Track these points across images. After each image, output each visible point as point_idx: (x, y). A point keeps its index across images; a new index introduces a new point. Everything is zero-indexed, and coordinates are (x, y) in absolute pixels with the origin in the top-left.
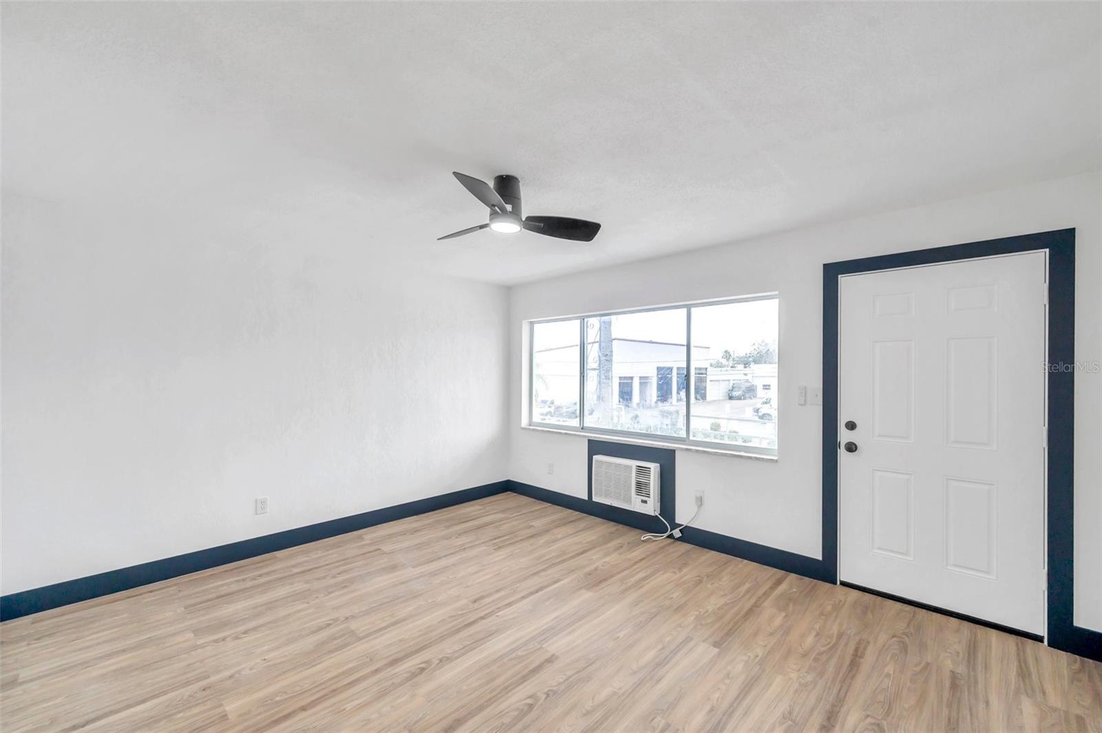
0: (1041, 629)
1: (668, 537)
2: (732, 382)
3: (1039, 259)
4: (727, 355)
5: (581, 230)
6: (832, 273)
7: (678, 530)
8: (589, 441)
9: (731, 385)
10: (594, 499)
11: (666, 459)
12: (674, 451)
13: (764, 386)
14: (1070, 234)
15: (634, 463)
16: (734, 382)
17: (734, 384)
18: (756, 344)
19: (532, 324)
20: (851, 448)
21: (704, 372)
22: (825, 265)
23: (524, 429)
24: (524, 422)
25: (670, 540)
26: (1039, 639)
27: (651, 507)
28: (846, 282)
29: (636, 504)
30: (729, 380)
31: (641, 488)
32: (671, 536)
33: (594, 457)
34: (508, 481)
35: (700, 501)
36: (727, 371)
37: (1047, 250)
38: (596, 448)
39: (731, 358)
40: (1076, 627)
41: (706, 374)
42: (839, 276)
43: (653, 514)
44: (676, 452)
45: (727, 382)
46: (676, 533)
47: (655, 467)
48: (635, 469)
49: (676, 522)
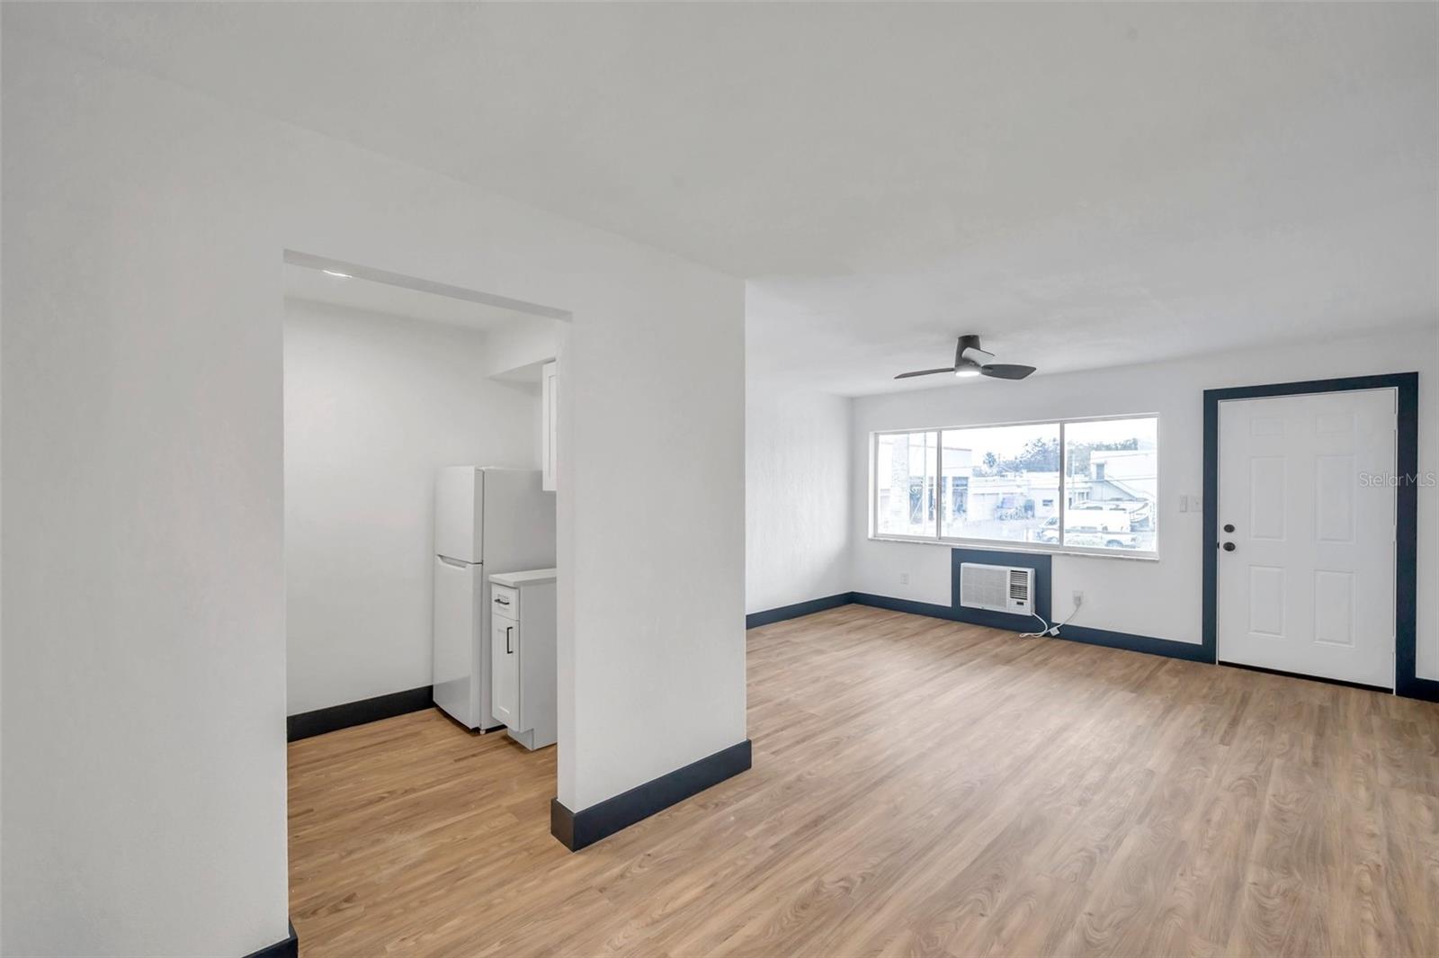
0: (1392, 684)
1: (1044, 636)
2: (1001, 497)
3: (1390, 395)
4: (991, 460)
5: (1017, 372)
6: (1212, 399)
7: (1055, 628)
8: (953, 550)
9: (1001, 500)
10: (963, 604)
11: (1041, 565)
12: (1050, 556)
13: (1044, 501)
14: (1414, 377)
15: (1008, 569)
16: (1005, 496)
17: (1004, 499)
18: (1029, 445)
19: (876, 435)
20: (1230, 547)
21: (964, 482)
22: (1205, 392)
23: (872, 540)
24: (870, 535)
25: (1046, 638)
26: (1389, 691)
27: (1027, 609)
28: (1224, 406)
29: (1011, 607)
30: (998, 494)
31: (1017, 590)
32: (1048, 635)
33: (962, 564)
34: (852, 593)
35: (1078, 601)
36: (994, 480)
37: (1397, 388)
38: (961, 556)
39: (996, 464)
40: (1418, 679)
41: (966, 485)
42: (1219, 401)
43: (1029, 614)
44: (1053, 558)
45: (994, 497)
46: (1054, 631)
47: (1030, 572)
48: (1009, 574)
49: (1053, 621)
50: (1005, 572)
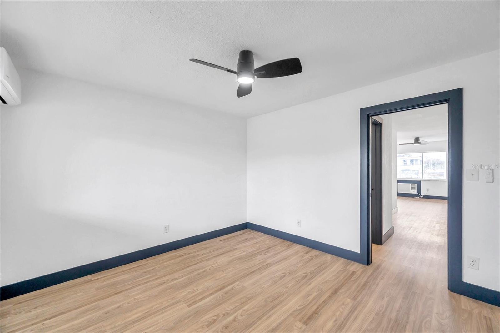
1: (419, 198)
11: (419, 183)
15: (411, 184)
27: (415, 192)
29: (412, 192)
31: (413, 189)
32: (421, 198)
33: (398, 183)
35: (428, 190)
44: (421, 182)
46: (422, 197)
47: (416, 184)
48: (411, 185)
49: (421, 195)
50: (410, 185)
